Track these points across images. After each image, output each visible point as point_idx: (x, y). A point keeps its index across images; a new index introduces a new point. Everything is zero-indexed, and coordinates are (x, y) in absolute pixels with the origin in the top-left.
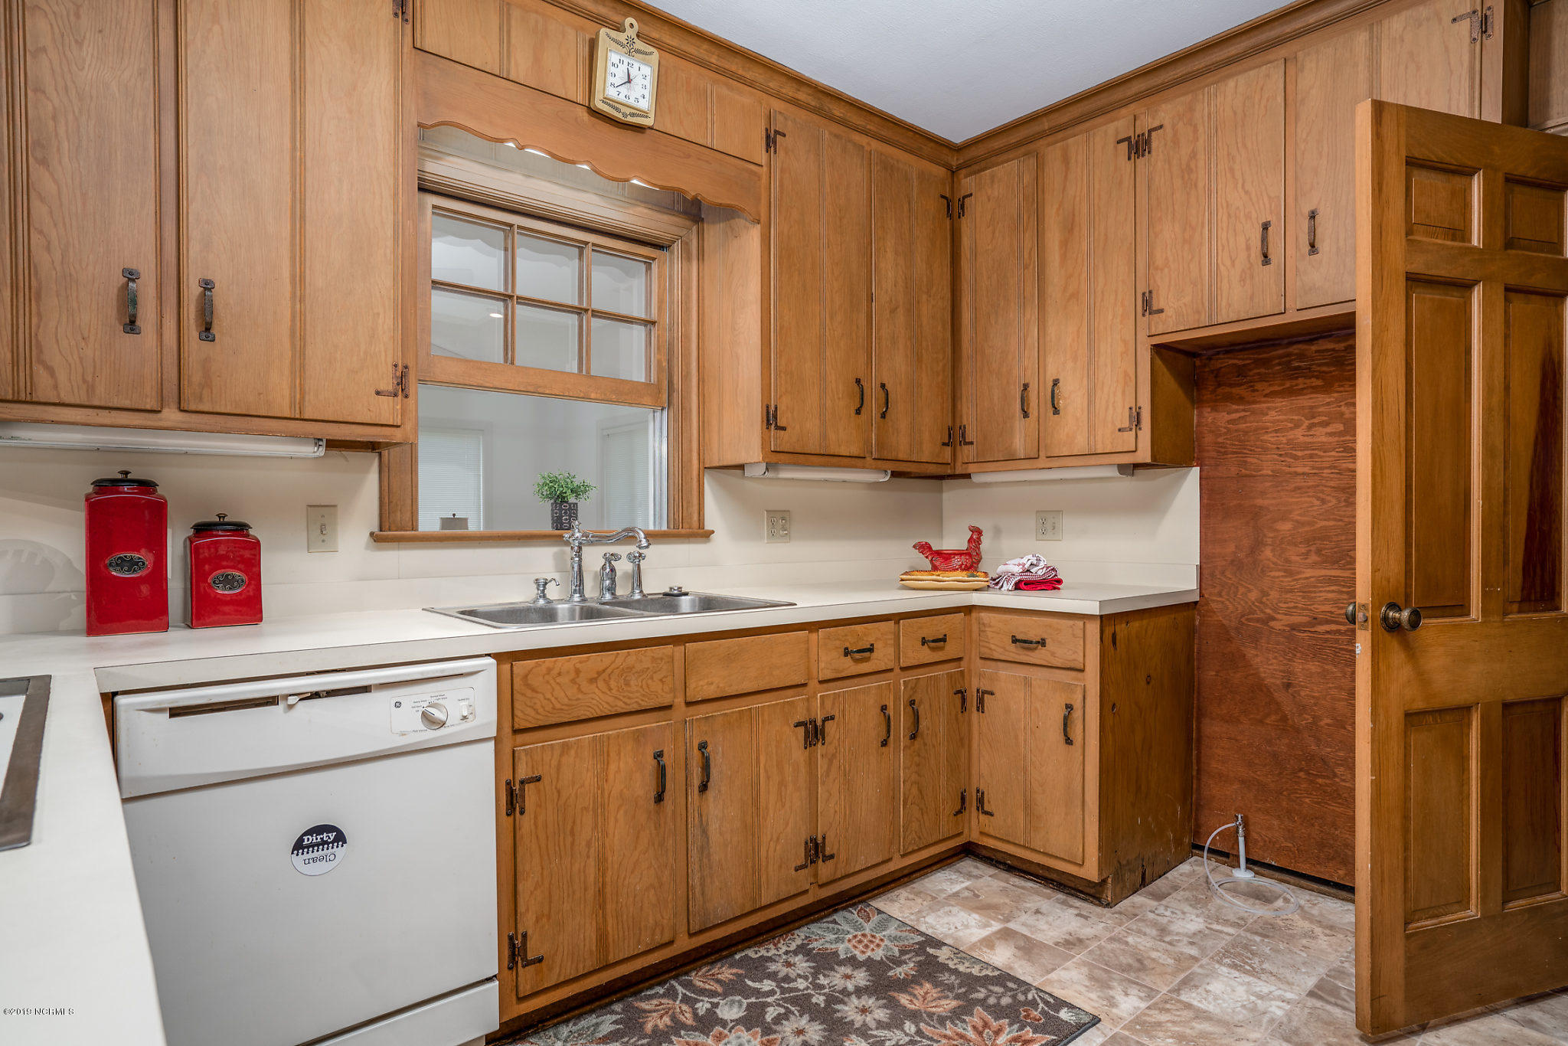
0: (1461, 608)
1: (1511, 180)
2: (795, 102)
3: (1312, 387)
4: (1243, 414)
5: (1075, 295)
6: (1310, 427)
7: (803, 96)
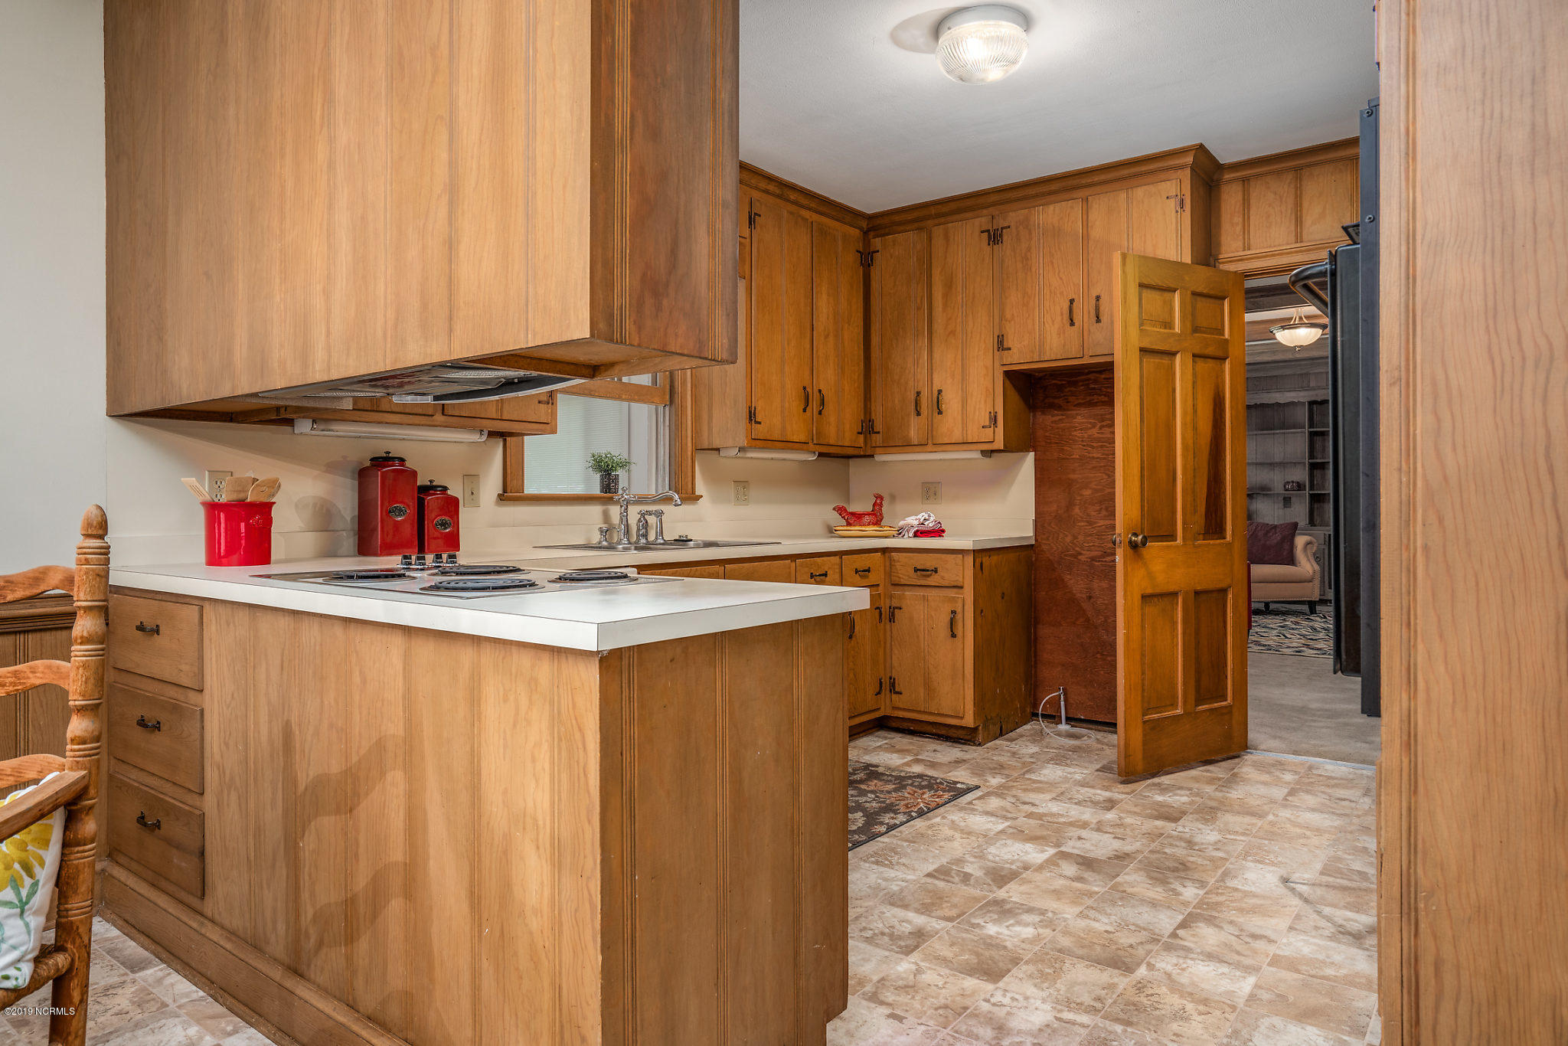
0: (1172, 537)
1: (1194, 294)
2: (767, 192)
3: (1102, 402)
4: (1061, 417)
5: (953, 333)
6: (1101, 428)
7: (771, 187)
